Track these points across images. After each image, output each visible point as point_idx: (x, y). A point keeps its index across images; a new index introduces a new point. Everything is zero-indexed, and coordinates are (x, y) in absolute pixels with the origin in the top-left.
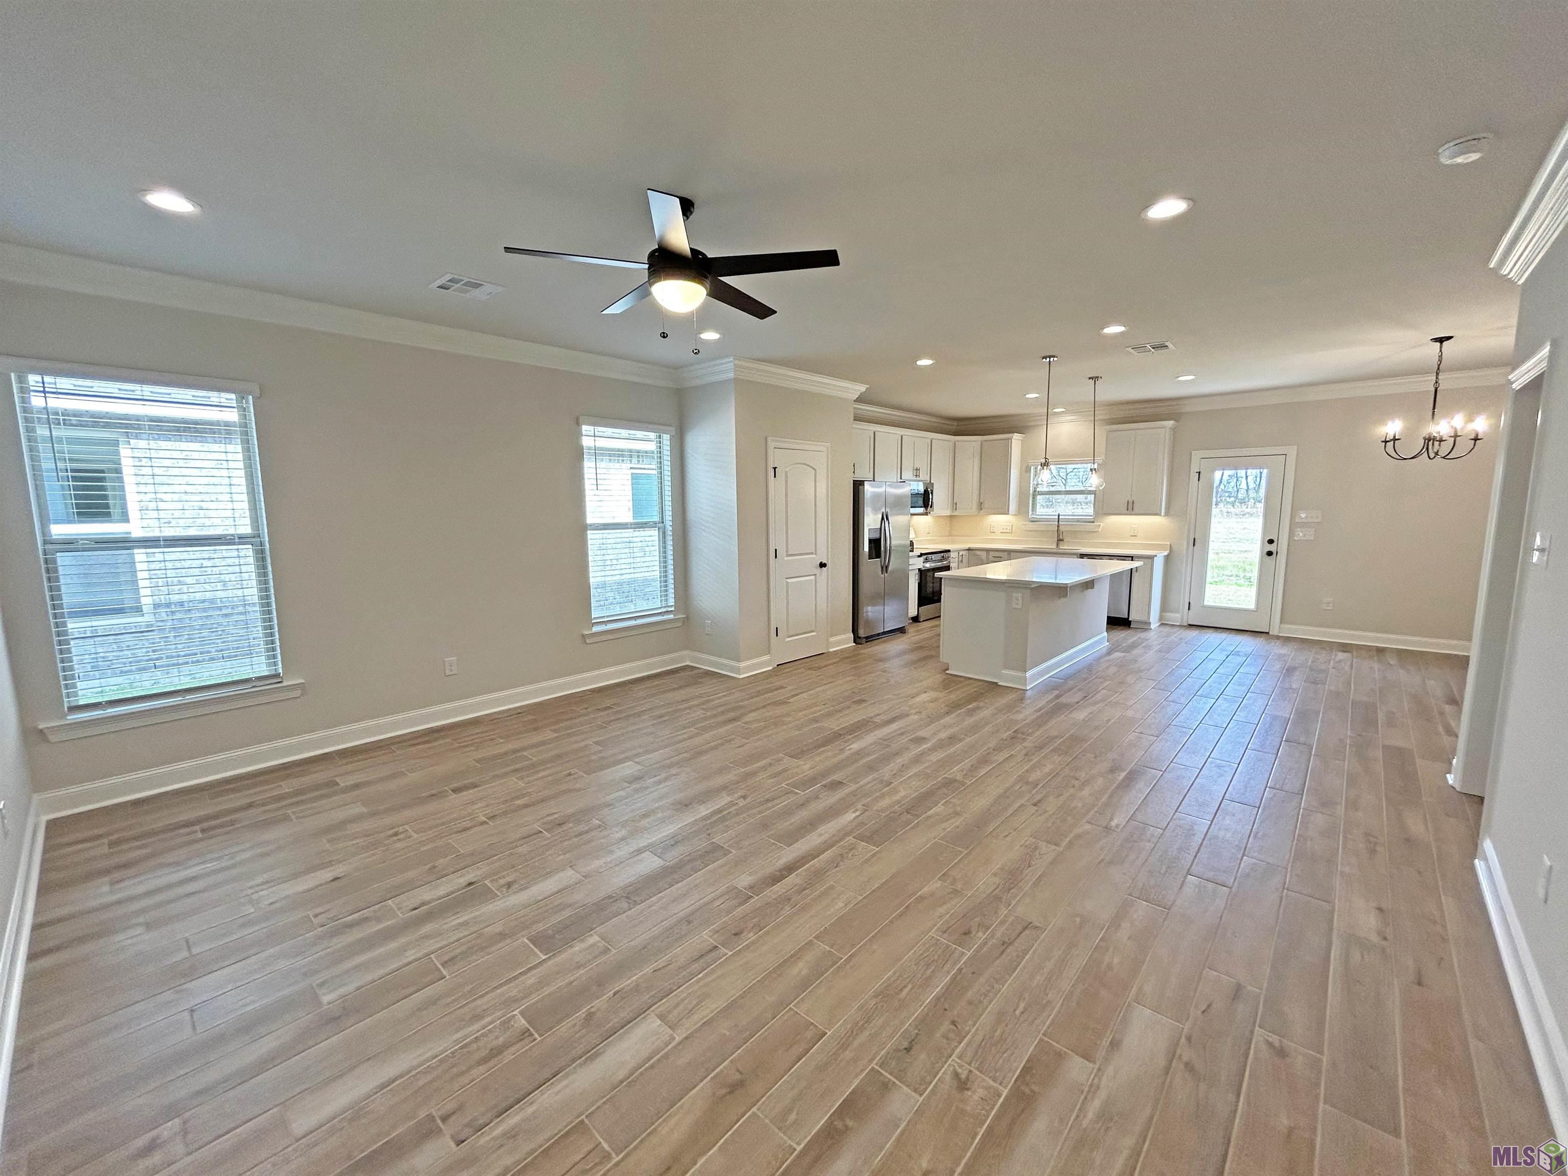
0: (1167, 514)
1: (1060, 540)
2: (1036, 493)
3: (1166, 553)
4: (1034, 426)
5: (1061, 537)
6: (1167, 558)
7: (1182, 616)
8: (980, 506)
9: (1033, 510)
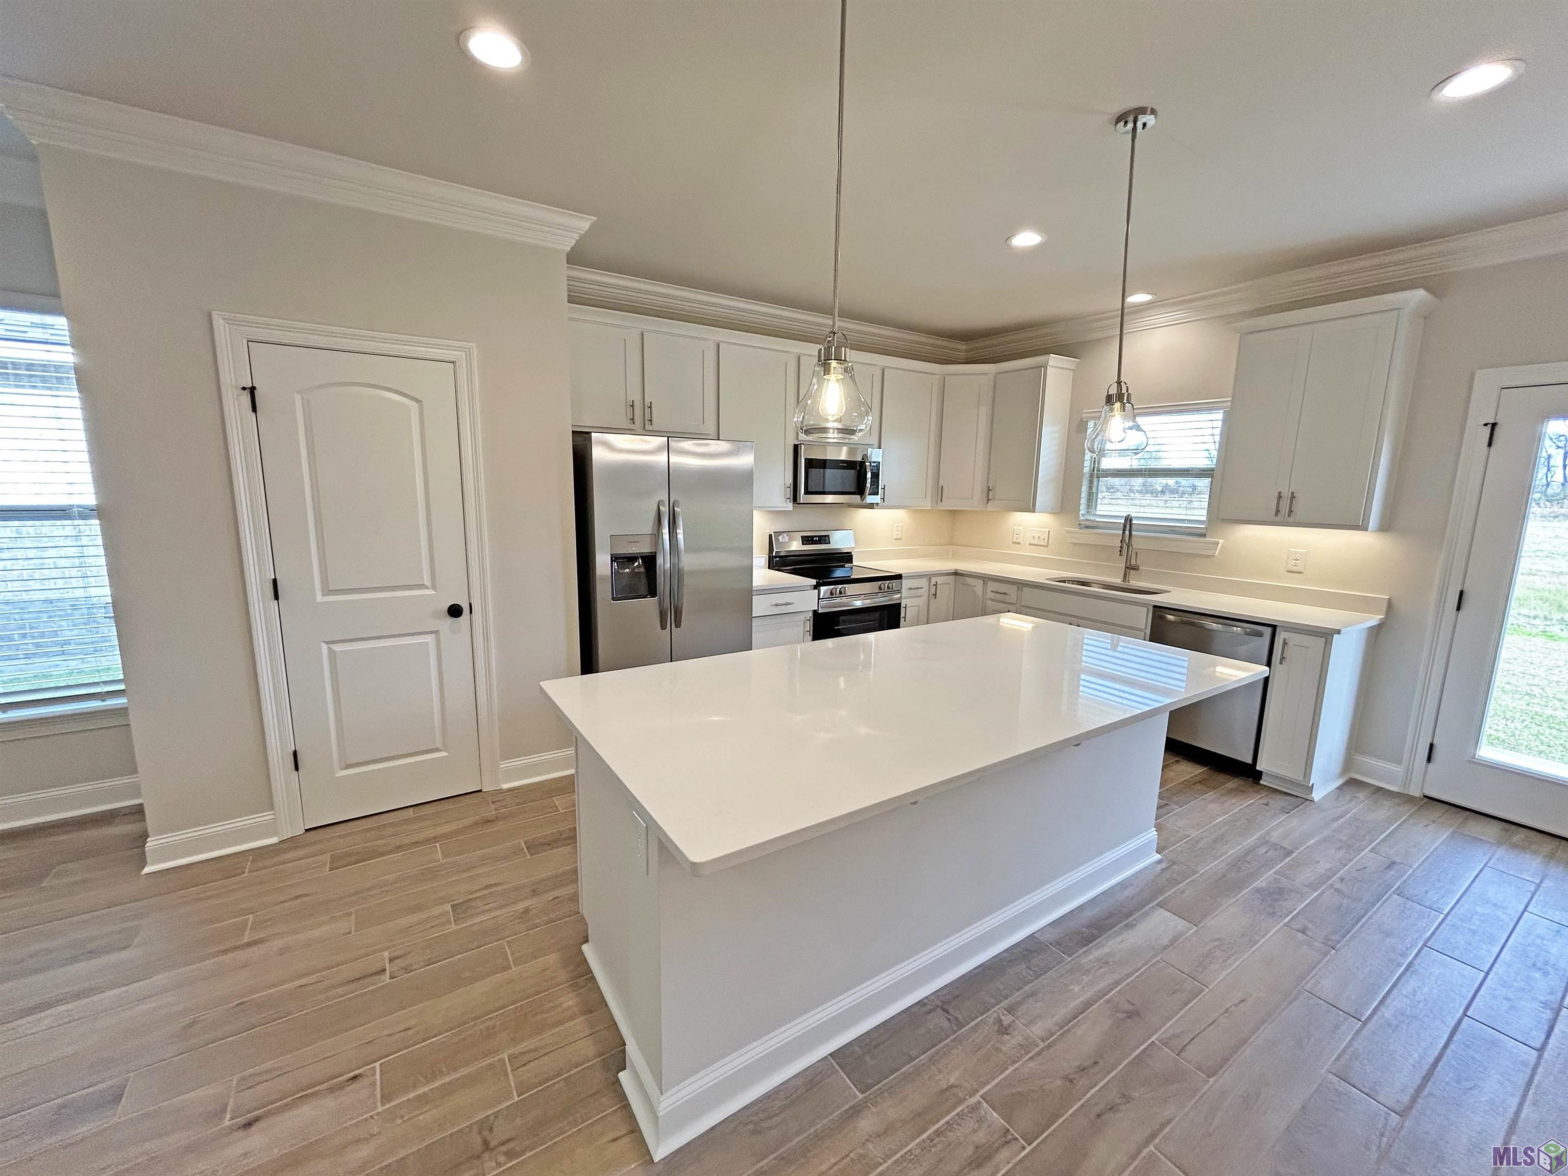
0: (1385, 527)
1: (1130, 568)
2: (1097, 474)
3: (1374, 620)
4: (1099, 340)
5: (1133, 562)
6: (1376, 634)
7: (1409, 772)
8: (988, 494)
9: (1088, 507)
